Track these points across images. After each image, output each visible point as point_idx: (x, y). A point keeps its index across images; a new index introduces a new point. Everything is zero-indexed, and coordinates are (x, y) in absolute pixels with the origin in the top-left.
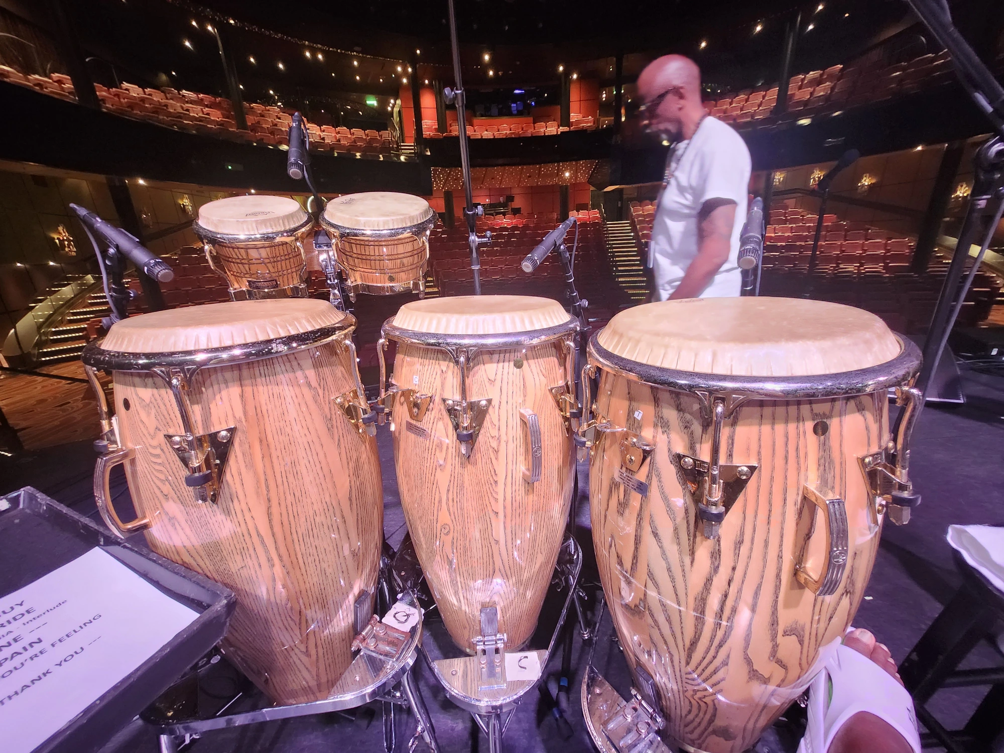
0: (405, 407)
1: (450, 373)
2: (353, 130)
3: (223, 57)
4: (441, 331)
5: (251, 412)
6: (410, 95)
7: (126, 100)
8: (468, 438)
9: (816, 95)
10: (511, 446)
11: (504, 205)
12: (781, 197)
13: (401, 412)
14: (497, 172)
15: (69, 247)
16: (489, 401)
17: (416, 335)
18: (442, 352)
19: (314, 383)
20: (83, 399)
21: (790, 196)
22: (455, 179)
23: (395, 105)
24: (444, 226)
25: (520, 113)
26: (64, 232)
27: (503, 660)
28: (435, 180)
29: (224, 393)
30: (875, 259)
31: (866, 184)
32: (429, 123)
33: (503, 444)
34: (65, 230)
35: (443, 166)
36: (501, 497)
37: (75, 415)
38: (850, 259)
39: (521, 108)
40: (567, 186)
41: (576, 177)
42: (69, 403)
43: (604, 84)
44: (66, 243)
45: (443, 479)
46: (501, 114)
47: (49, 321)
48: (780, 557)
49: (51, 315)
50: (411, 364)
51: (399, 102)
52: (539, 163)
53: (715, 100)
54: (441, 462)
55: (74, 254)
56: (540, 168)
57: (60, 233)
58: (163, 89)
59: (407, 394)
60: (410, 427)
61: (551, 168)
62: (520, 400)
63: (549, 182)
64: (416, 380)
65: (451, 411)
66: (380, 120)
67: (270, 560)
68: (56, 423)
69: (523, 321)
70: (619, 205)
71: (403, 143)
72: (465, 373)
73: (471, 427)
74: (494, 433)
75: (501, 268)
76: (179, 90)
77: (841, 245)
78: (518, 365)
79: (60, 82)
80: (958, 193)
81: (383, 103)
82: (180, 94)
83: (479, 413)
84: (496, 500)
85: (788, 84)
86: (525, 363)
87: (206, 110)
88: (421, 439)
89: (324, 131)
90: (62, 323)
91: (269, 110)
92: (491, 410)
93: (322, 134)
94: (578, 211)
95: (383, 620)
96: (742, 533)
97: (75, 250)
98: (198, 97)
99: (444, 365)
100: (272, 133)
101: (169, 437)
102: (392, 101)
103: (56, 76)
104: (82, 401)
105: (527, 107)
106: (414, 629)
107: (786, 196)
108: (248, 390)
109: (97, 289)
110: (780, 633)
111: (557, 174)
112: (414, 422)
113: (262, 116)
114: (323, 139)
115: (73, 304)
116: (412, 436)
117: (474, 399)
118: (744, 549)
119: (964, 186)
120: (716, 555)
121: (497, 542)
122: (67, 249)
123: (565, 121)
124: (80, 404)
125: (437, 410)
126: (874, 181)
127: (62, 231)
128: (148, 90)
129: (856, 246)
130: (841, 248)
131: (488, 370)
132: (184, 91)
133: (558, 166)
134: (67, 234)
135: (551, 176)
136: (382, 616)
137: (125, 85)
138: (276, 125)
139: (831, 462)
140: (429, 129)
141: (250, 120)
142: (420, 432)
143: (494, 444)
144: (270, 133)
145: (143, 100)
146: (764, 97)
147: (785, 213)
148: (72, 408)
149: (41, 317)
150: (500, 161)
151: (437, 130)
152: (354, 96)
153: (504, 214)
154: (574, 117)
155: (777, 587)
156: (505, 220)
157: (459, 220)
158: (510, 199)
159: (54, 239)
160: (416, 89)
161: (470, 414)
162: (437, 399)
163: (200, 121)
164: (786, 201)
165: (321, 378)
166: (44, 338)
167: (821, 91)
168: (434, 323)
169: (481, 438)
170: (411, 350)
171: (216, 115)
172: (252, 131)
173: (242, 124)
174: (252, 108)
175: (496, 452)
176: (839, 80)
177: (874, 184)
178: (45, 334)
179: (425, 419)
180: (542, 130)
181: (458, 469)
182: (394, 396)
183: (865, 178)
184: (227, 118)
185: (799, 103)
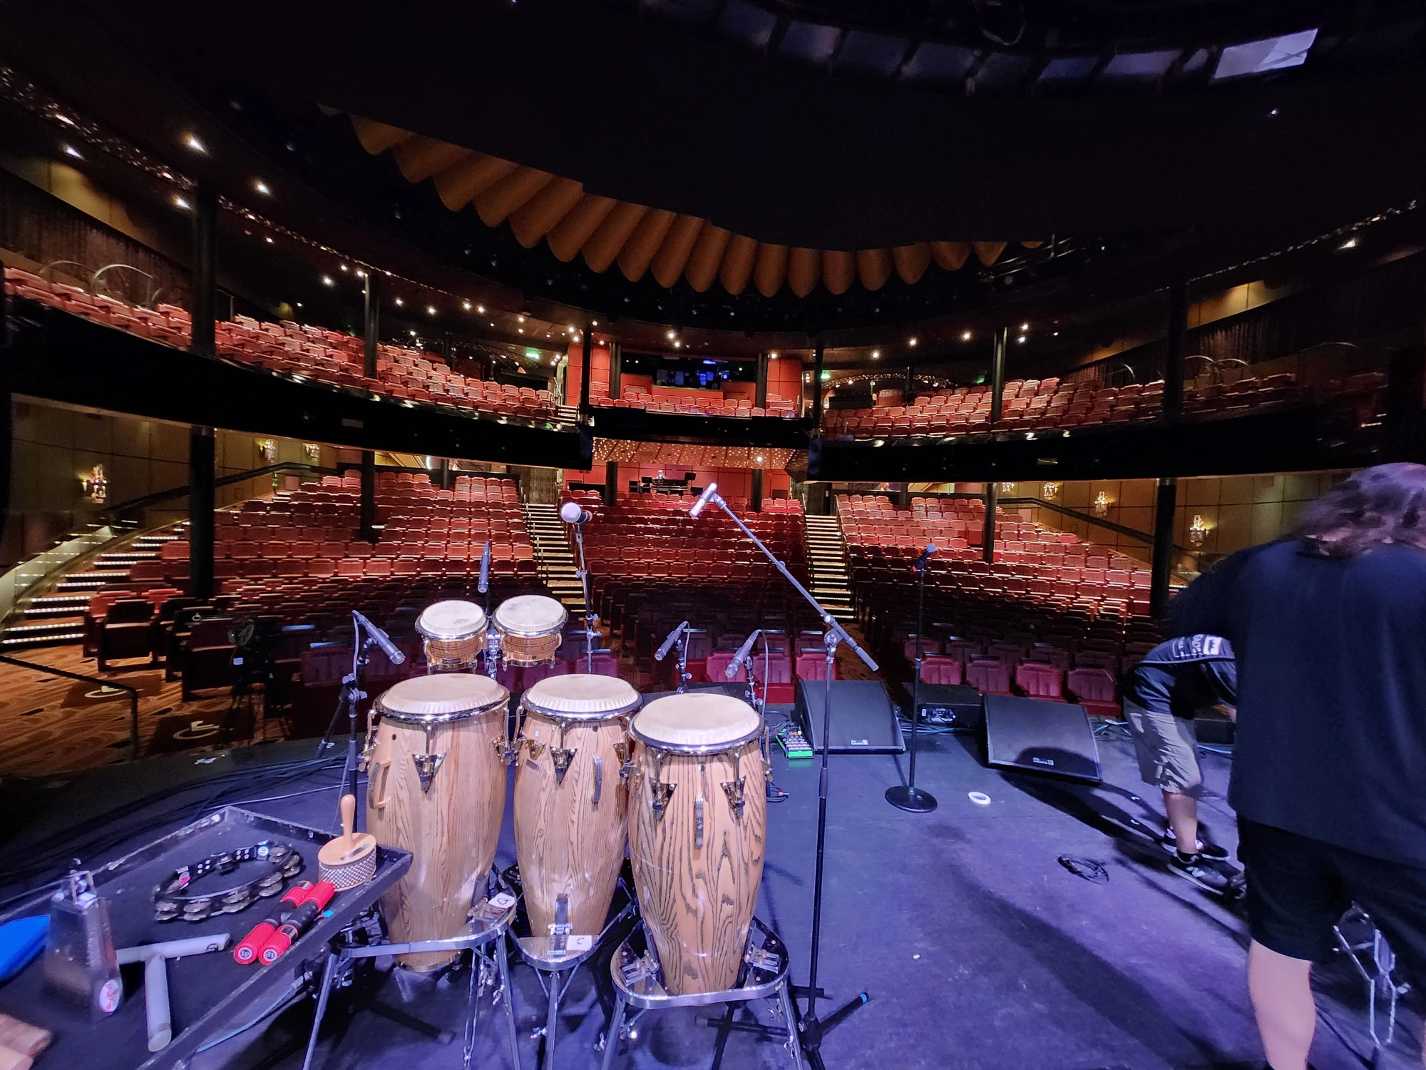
0: (528, 750)
1: (556, 732)
2: (505, 386)
3: (367, 297)
4: (554, 709)
5: (454, 745)
6: (579, 355)
7: (239, 337)
8: (561, 772)
9: (1033, 406)
10: (586, 778)
11: (683, 483)
12: (1015, 505)
13: (525, 754)
14: (674, 449)
15: (97, 493)
16: (576, 750)
17: (540, 708)
18: (554, 720)
19: (485, 731)
20: (63, 706)
21: (1025, 505)
22: (623, 452)
23: (560, 361)
24: (602, 501)
25: (709, 386)
26: (99, 474)
27: (566, 939)
28: (597, 450)
29: (445, 734)
30: (1116, 592)
31: (1103, 503)
32: (599, 385)
33: (581, 776)
34: (101, 472)
35: (609, 436)
36: (577, 811)
37: (51, 728)
38: (1090, 590)
39: (711, 379)
40: (760, 470)
41: (771, 463)
42: (41, 710)
43: (807, 367)
44: (96, 487)
45: (544, 797)
46: (687, 384)
47: (35, 587)
48: (688, 831)
49: (40, 579)
50: (535, 724)
51: (566, 358)
52: (727, 445)
53: (930, 396)
54: (544, 786)
55: (101, 501)
56: (727, 450)
57: (94, 475)
58: (281, 322)
59: (530, 742)
60: (529, 763)
61: (741, 451)
62: (594, 750)
63: (738, 465)
64: (537, 734)
65: (554, 755)
66: (538, 377)
67: (443, 832)
68: (23, 739)
69: (600, 705)
70: (827, 495)
71: (564, 404)
72: (564, 732)
73: (563, 765)
74: (577, 769)
75: (669, 563)
76: (301, 324)
77: (1081, 573)
78: (595, 729)
79: (166, 314)
80: (1195, 526)
81: (547, 358)
82: (301, 329)
83: (570, 757)
84: (574, 813)
85: (1002, 389)
86: (599, 728)
87: (330, 351)
88: (534, 771)
89: (469, 385)
90: (49, 591)
91: (405, 355)
92: (576, 755)
93: (467, 389)
94: (774, 499)
95: (490, 902)
96: (673, 819)
97: (104, 496)
98: (323, 334)
99: (554, 727)
100: (405, 383)
101: (414, 756)
102: (558, 357)
103: (163, 307)
104: (62, 708)
105: (718, 380)
106: (510, 909)
107: (1020, 505)
108: (456, 733)
109: (114, 547)
110: (694, 877)
111: (748, 457)
112: (532, 760)
113: (397, 361)
114: (467, 394)
115: (74, 566)
116: (529, 768)
117: (568, 748)
118: (674, 826)
119: (1200, 519)
120: (664, 831)
121: (572, 843)
122: (94, 495)
123: (762, 402)
124: (59, 713)
125: (546, 753)
126: (1112, 501)
127: (96, 473)
128: (265, 325)
129: (1095, 575)
130: (1081, 575)
131: (578, 731)
132: (306, 326)
133: (749, 451)
134: (102, 476)
135: (740, 459)
136: (489, 899)
137: (240, 318)
138: (411, 374)
139: (707, 784)
140: (598, 393)
141: (381, 366)
142: (534, 766)
143: (576, 776)
144: (402, 383)
145: (257, 337)
146: (980, 400)
147: (1018, 526)
148: (47, 718)
149: (24, 580)
150: (682, 439)
151: (609, 394)
152: (512, 347)
153: (681, 493)
154: (771, 397)
155: (689, 848)
156: (681, 501)
157: (623, 495)
158: (691, 476)
159: (82, 481)
160: (588, 347)
161: (565, 756)
162: (547, 747)
163: (323, 365)
164: (1020, 511)
165: (488, 729)
166: (18, 611)
167: (1039, 403)
168: (552, 703)
169: (568, 772)
170: (536, 716)
171: (341, 358)
172: (380, 379)
173: (371, 370)
174: (386, 351)
175: (577, 781)
176: (1056, 392)
177: (1112, 504)
178: (23, 606)
179: (539, 758)
180: (732, 408)
181: (553, 791)
182: (522, 743)
183: (1100, 496)
184: (354, 361)
185: (1014, 412)
